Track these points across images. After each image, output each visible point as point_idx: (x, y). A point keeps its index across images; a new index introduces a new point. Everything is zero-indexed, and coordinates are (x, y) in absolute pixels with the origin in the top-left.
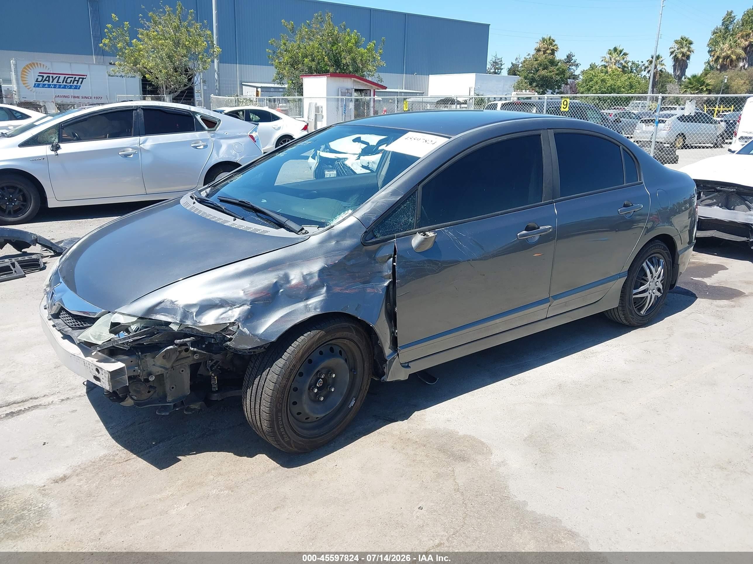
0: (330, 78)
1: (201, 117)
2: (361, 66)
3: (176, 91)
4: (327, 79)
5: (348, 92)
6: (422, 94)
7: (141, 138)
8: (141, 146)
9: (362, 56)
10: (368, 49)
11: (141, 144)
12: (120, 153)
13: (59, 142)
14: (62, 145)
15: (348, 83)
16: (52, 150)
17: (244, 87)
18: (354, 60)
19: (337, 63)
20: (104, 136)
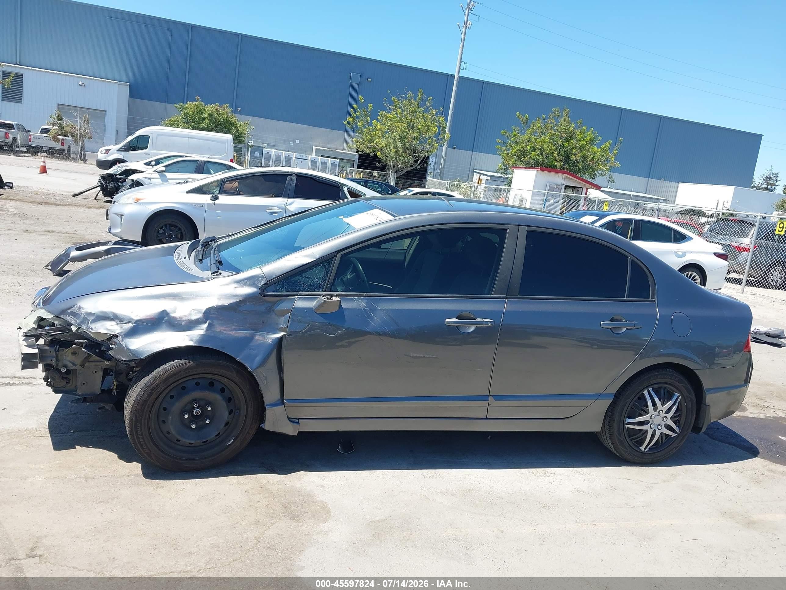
0: (539, 172)
1: (348, 189)
2: (591, 165)
3: (402, 171)
4: (537, 173)
5: (557, 188)
6: (666, 201)
7: (289, 199)
8: (287, 207)
9: (594, 154)
10: (601, 149)
11: (287, 205)
12: (267, 211)
13: (219, 194)
14: (220, 196)
15: (560, 179)
16: (212, 200)
17: (475, 174)
18: (584, 157)
19: (566, 158)
20: (271, 195)
